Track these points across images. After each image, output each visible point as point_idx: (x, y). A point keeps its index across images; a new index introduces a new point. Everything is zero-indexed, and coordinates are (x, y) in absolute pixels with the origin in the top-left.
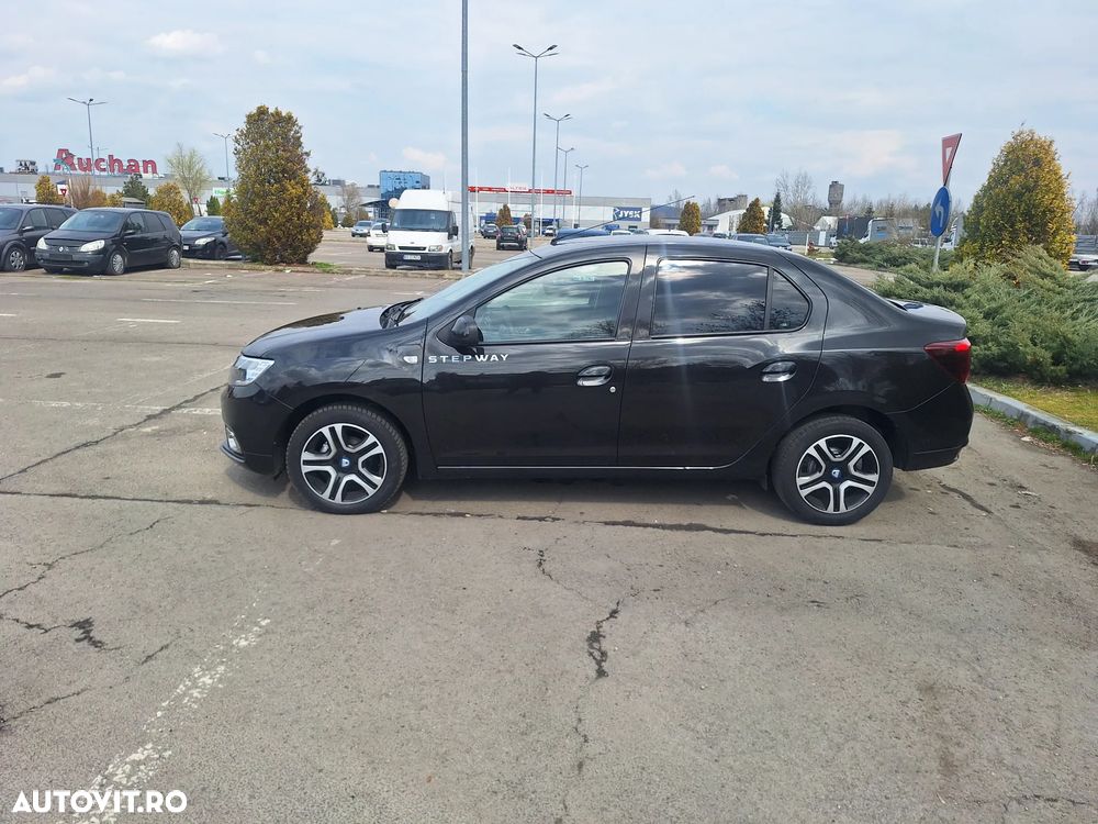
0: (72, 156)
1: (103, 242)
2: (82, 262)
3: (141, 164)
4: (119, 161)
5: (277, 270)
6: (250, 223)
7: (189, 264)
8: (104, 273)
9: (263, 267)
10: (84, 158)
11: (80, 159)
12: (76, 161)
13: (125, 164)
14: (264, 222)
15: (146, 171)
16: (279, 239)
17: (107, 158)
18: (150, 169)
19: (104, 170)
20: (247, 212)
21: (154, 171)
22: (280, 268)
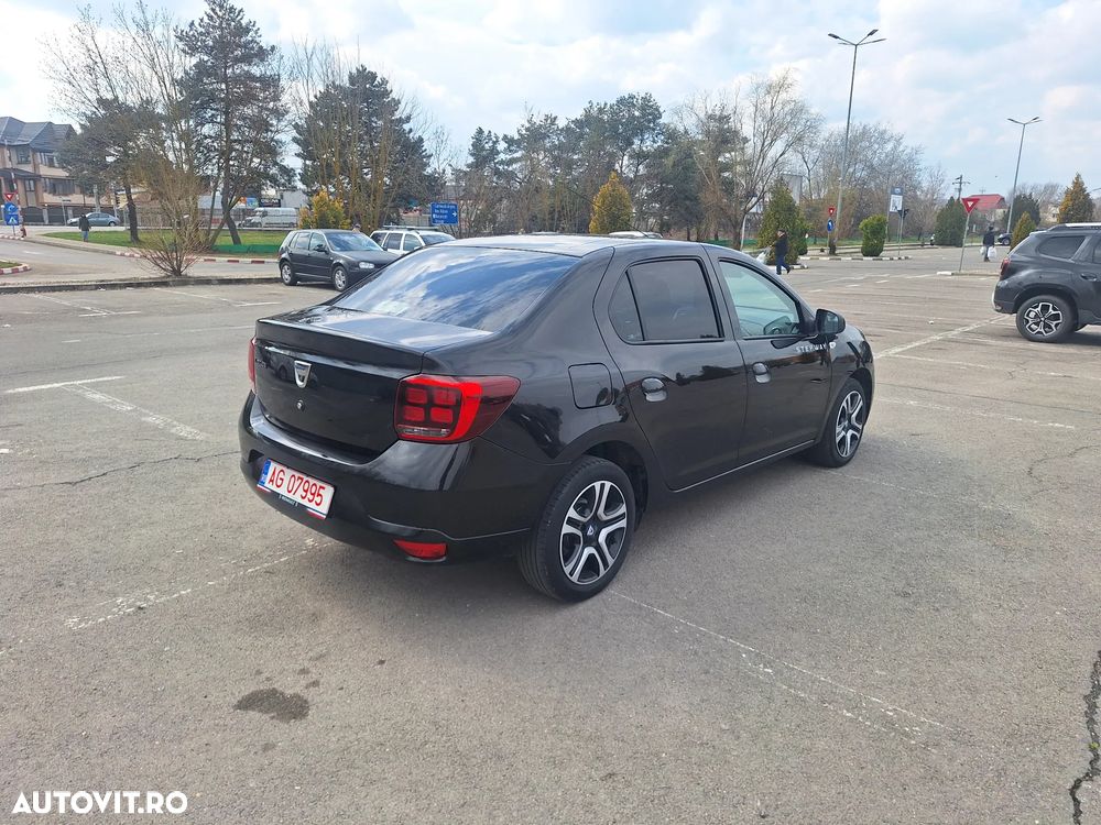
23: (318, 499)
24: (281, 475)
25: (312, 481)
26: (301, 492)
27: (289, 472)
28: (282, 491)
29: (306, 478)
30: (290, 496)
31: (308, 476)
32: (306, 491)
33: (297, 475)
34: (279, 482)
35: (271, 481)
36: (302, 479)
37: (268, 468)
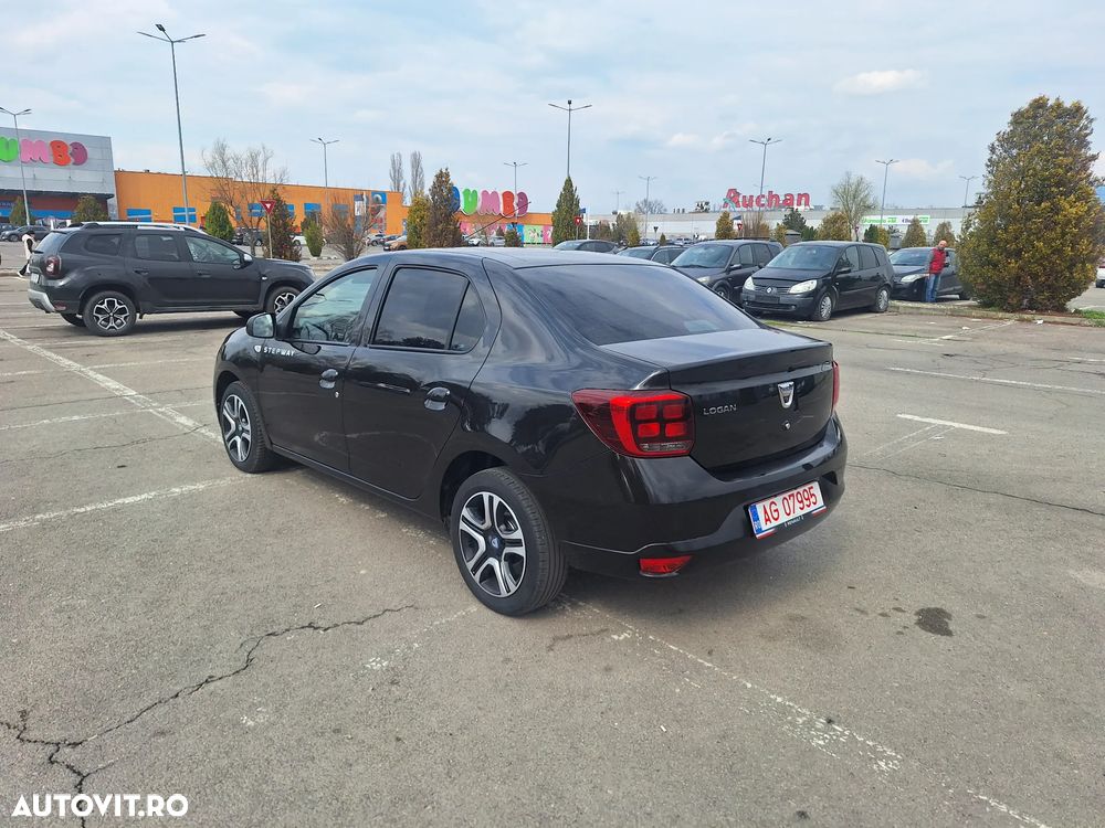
0: (738, 193)
1: (815, 282)
2: (788, 306)
3: (796, 198)
4: (777, 197)
5: (1022, 320)
6: (994, 256)
7: (898, 308)
8: (809, 318)
9: (1000, 315)
10: (748, 195)
11: (744, 197)
12: (741, 199)
13: (782, 198)
14: (1018, 254)
15: (799, 204)
16: (1035, 276)
17: (767, 195)
18: (803, 202)
19: (763, 205)
20: (993, 242)
21: (807, 204)
22: (1026, 316)
23: (813, 500)
24: (774, 507)
25: (801, 490)
26: (798, 505)
27: (778, 500)
28: (783, 519)
29: (795, 492)
30: (791, 517)
31: (795, 489)
32: (801, 502)
33: (786, 495)
34: (775, 515)
35: (767, 520)
36: (793, 495)
37: (755, 514)
